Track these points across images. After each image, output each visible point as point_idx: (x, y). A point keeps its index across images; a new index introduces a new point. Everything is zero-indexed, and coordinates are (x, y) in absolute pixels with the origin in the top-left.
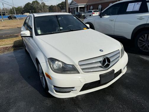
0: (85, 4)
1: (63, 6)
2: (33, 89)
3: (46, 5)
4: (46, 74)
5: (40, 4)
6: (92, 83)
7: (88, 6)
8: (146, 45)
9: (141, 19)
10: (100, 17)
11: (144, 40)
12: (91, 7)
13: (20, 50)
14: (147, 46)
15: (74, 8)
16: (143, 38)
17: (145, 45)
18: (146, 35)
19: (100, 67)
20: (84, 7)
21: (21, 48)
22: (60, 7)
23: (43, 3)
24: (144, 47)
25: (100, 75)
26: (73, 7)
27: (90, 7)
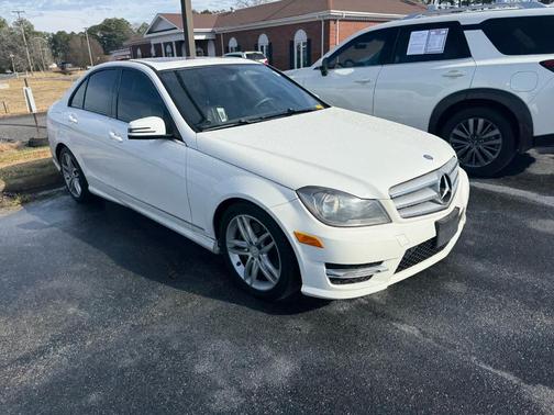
0: (209, 30)
1: (110, 37)
2: (218, 303)
3: (36, 29)
4: (297, 235)
5: (10, 25)
6: (419, 246)
7: (218, 36)
8: (474, 149)
9: (453, 75)
10: (319, 72)
11: (464, 136)
12: (233, 43)
13: (48, 203)
14: (477, 151)
15: (166, 44)
16: (463, 130)
17: (470, 149)
18: (471, 121)
19: (433, 201)
20: (206, 41)
21: (45, 193)
22: (100, 40)
23: (21, 22)
24: (468, 156)
25: (437, 224)
26: (161, 41)
27: (227, 42)
